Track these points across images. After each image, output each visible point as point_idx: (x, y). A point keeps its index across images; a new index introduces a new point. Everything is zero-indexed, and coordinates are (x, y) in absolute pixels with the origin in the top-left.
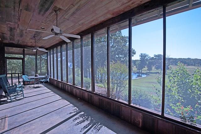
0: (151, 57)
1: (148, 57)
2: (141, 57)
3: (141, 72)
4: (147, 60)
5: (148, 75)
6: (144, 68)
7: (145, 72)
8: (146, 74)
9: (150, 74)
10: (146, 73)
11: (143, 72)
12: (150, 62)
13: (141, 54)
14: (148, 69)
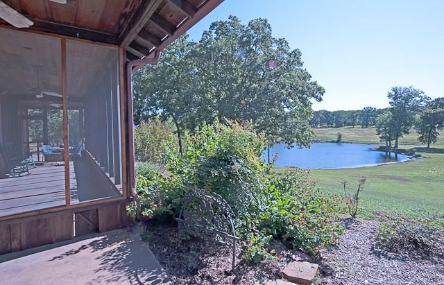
0: (433, 98)
1: (418, 99)
2: (395, 99)
3: (396, 146)
4: (415, 108)
5: (416, 157)
6: (405, 136)
7: (407, 148)
8: (410, 153)
9: (423, 154)
10: (411, 150)
11: (400, 147)
12: (426, 114)
13: (395, 90)
14: (421, 139)
